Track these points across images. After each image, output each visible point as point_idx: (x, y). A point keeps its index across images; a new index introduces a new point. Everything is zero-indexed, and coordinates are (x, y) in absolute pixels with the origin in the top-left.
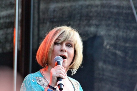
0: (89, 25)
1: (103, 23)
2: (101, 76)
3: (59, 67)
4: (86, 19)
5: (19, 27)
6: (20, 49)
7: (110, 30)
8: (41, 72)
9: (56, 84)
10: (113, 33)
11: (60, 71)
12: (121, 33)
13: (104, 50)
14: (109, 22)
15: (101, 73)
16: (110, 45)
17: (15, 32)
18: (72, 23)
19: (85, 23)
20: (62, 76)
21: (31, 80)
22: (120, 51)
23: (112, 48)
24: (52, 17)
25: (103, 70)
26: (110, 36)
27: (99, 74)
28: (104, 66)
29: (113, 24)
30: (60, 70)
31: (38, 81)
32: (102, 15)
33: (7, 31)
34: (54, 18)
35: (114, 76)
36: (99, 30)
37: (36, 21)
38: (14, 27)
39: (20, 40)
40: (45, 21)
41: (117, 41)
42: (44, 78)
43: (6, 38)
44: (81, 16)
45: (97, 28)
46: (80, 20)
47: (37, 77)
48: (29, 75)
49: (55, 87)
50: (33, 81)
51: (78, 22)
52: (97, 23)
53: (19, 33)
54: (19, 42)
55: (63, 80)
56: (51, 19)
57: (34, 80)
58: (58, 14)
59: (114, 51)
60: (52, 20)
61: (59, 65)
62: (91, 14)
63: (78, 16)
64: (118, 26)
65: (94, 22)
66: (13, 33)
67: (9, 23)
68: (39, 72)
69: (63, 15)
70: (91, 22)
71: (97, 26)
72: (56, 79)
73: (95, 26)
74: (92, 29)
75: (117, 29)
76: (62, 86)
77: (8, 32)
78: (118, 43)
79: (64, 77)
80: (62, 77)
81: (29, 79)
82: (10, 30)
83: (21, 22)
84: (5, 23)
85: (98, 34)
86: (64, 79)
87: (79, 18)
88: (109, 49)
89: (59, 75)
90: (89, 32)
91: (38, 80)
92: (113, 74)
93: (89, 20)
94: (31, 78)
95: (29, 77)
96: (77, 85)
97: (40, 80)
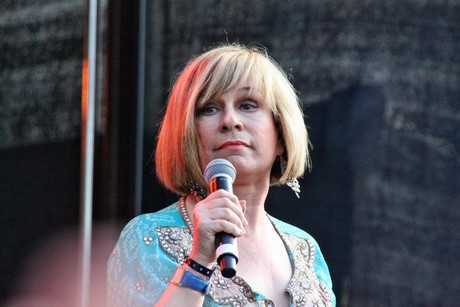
0: (336, 51)
1: (383, 40)
2: (375, 223)
3: (221, 196)
4: (325, 30)
5: (101, 54)
6: (103, 130)
7: (405, 66)
8: (181, 209)
9: (211, 257)
10: (416, 75)
11: (226, 212)
12: (441, 77)
13: (385, 133)
14: (403, 39)
15: (377, 211)
16: (406, 116)
17: (86, 73)
18: (276, 42)
19: (320, 41)
20: (230, 226)
21: (141, 238)
22: (440, 136)
23: (411, 126)
24: (210, 21)
25: (382, 201)
26: (406, 85)
27: (370, 216)
28: (387, 189)
29: (415, 45)
30: (225, 206)
31: (163, 242)
32: (378, 14)
33: (59, 68)
34: (216, 26)
35: (420, 222)
36: (370, 65)
37: (158, 37)
38: (82, 55)
39: (102, 101)
40: (187, 36)
41: (427, 104)
42: (188, 228)
43: (56, 93)
44: (307, 20)
45: (362, 60)
46: (305, 32)
47: (162, 227)
48: (137, 219)
49: (210, 267)
50: (148, 243)
51: (298, 40)
52: (362, 42)
53: (101, 76)
54: (100, 108)
55: (235, 241)
56: (206, 27)
57: (151, 239)
58: (231, 13)
59: (419, 136)
60: (211, 31)
61: (222, 191)
62: (342, 13)
63: (297, 19)
64: (432, 52)
65: (351, 38)
66: (78, 75)
67: (65, 42)
68: (174, 206)
69: (246, 14)
70: (341, 38)
71: (363, 52)
72: (213, 238)
73: (357, 54)
74: (346, 63)
75: (428, 63)
76: (234, 260)
77: (63, 72)
78: (433, 108)
79: (238, 231)
80: (231, 232)
81: (135, 233)
82: (68, 67)
83: (107, 39)
84: (54, 41)
85: (365, 81)
86: (239, 236)
87: (301, 25)
88: (402, 130)
89: (222, 225)
90: (335, 74)
91: (167, 238)
92: (414, 213)
93: (335, 34)
94: (143, 230)
95: (135, 227)
96: (306, 252)
97: (174, 236)
